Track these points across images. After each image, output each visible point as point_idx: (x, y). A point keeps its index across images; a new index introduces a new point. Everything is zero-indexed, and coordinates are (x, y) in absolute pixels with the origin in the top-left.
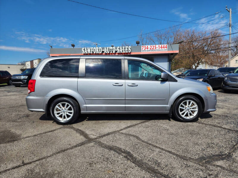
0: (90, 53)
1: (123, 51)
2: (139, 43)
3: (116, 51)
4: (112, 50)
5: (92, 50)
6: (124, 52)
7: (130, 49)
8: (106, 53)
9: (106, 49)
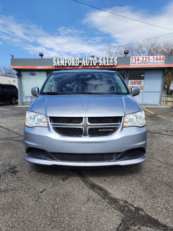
0: (63, 65)
1: (106, 63)
2: (128, 53)
3: (98, 63)
4: (92, 61)
5: (66, 62)
6: (108, 64)
7: (116, 61)
8: (85, 65)
9: (85, 60)
